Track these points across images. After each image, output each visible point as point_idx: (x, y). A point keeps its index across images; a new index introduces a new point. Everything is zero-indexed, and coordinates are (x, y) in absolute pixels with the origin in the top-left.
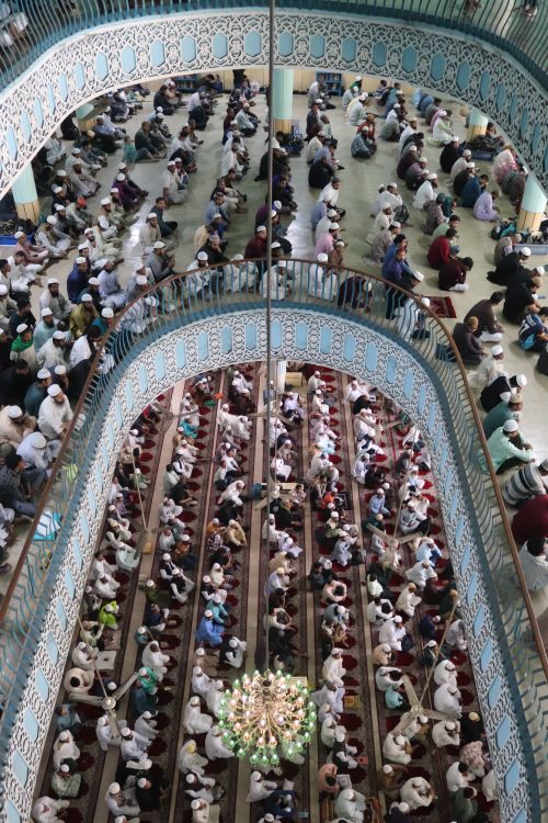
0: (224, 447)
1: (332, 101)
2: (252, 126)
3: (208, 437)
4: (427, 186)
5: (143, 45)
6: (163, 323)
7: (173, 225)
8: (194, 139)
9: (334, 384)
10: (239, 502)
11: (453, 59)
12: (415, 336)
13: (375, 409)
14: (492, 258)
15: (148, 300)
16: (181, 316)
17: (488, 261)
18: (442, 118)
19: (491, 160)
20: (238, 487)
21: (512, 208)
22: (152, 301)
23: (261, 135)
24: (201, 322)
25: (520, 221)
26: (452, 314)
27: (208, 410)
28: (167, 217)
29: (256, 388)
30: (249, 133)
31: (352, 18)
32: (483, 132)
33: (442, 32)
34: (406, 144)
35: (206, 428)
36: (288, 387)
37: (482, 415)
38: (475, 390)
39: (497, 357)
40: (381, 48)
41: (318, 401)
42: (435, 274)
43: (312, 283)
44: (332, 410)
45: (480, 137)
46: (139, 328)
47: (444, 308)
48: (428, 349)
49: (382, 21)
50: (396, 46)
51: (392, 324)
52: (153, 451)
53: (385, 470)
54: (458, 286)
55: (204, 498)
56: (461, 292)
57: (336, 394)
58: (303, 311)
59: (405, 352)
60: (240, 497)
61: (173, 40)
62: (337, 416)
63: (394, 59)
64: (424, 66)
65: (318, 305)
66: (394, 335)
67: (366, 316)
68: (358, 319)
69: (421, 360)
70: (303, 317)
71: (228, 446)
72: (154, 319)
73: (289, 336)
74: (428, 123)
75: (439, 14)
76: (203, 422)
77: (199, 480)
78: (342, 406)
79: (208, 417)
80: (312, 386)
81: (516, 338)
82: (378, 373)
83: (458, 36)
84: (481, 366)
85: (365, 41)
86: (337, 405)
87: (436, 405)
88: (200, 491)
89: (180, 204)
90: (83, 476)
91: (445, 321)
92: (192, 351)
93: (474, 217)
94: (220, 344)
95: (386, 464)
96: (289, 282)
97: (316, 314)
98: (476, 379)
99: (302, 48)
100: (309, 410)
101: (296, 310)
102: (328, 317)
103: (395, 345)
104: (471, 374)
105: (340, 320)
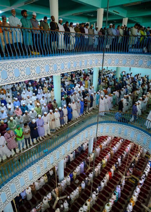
61: (121, 59)
97: (144, 133)
101: (139, 130)
102: (147, 134)
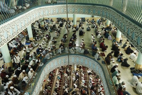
0: (65, 82)
1: (83, 22)
2: (70, 26)
3: (62, 80)
4: (99, 35)
5: (49, 10)
6: (53, 58)
7: (56, 42)
8: (60, 28)
9: (85, 70)
10: (67, 92)
11: (102, 11)
12: (98, 59)
13: (92, 75)
14: (112, 46)
15: (50, 53)
16: (56, 56)
17: (111, 46)
18: (102, 24)
19: (111, 30)
20: (67, 89)
21: (115, 38)
22: (51, 54)
23: (72, 27)
24: (60, 57)
25: (116, 40)
26: (105, 56)
27: (62, 75)
28: (55, 40)
29: (71, 71)
30: (70, 27)
31: (84, 5)
32: (109, 26)
33: (99, 7)
34: (95, 28)
35: (62, 78)
36: (77, 71)
37: (111, 73)
38: (109, 69)
39: (113, 63)
40: (89, 10)
41: (82, 73)
42: (101, 49)
43: (79, 51)
44: (85, 75)
45: (108, 27)
46: (49, 58)
47: (103, 55)
48: (100, 62)
49: (89, 6)
50: (92, 9)
51: (93, 57)
52: (52, 82)
53: (95, 86)
54: (105, 51)
55: (61, 91)
56: (106, 52)
57: (85, 72)
58: (78, 56)
59: (96, 62)
60: (68, 91)
62: (85, 76)
63: (92, 12)
64: (97, 12)
65: (80, 54)
66: (94, 59)
67: (89, 56)
68: (87, 57)
69: (99, 64)
70: (78, 57)
71: (66, 81)
72: (51, 57)
73: (75, 60)
74: (99, 25)
75: (99, 4)
76: (61, 77)
77: (60, 88)
78: (86, 74)
79: (62, 76)
80: (81, 70)
81: (117, 59)
82: (91, 67)
83: (102, 7)
84: (110, 64)
85: (87, 9)
86: (85, 74)
87: (102, 72)
88: (60, 90)
89: (58, 38)
90: (35, 85)
91: (103, 57)
92: (58, 63)
93: (108, 39)
94: (63, 62)
95: (95, 85)
96: (75, 51)
97: (80, 56)
98: (110, 67)
99: (76, 11)
100: (80, 75)
102: (82, 56)
103: (94, 61)
104: (109, 66)
105: (84, 57)
